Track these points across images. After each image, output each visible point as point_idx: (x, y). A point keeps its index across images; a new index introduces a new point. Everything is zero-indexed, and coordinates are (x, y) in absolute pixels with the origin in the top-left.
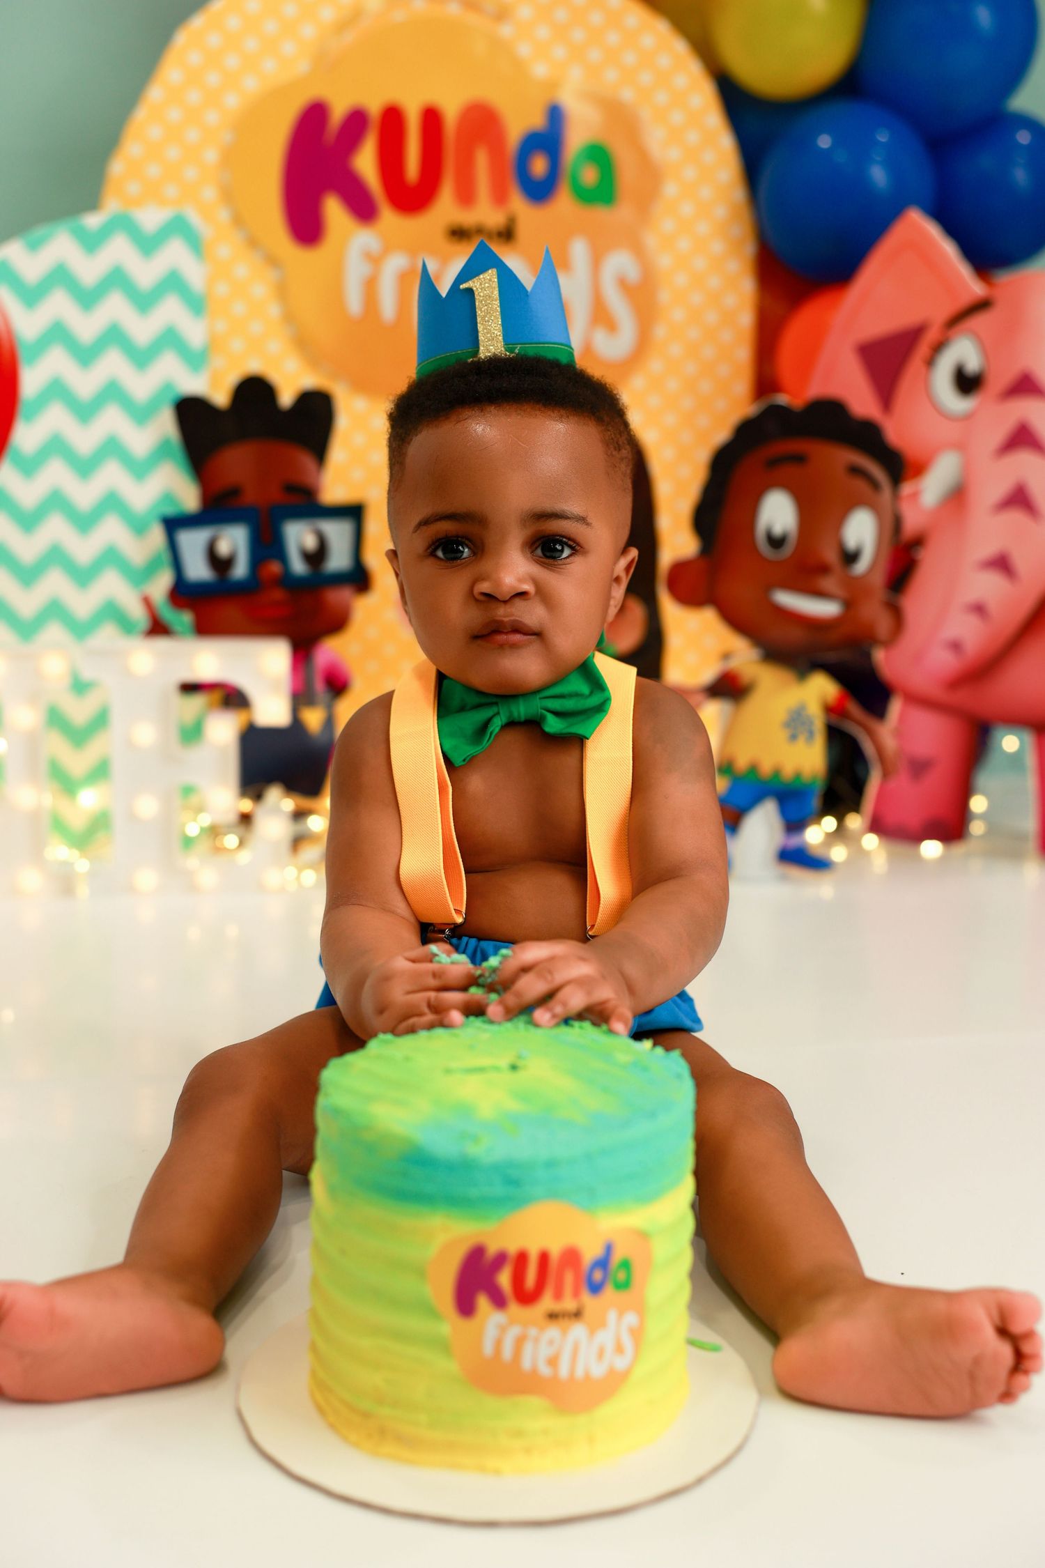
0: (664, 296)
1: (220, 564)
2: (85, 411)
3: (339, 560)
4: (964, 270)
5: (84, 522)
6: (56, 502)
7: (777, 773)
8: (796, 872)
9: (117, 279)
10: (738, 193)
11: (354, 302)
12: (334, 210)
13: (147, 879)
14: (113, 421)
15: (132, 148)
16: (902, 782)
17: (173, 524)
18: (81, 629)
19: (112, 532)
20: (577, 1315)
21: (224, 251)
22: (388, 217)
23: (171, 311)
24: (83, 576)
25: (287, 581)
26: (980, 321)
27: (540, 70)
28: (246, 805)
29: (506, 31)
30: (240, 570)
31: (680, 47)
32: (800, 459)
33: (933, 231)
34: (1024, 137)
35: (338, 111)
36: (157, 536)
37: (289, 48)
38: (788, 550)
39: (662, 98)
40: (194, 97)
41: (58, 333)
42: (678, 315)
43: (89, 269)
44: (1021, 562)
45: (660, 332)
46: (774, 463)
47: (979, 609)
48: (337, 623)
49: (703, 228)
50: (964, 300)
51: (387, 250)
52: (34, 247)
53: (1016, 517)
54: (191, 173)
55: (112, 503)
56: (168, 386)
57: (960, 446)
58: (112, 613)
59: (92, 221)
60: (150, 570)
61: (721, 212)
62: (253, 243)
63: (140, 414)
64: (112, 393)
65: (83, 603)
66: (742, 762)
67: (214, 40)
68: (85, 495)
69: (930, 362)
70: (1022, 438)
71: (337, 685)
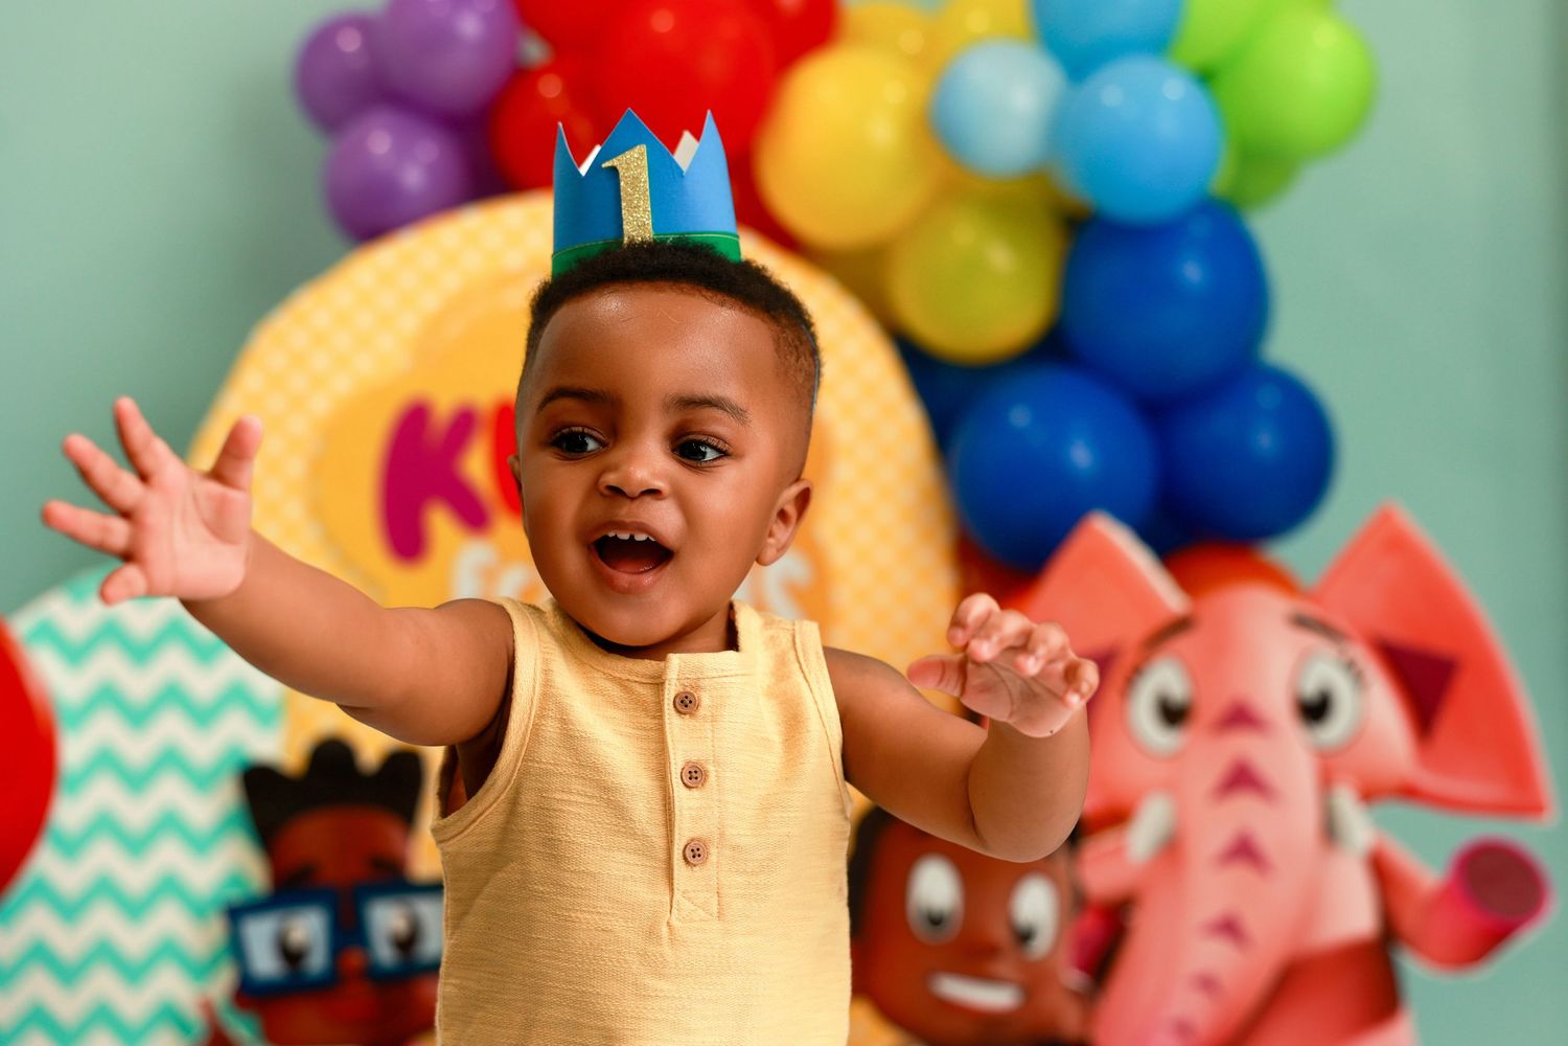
0: (842, 597)
1: (291, 956)
2: (137, 781)
3: (438, 943)
5: (135, 909)
6: (103, 888)
12: (440, 523)
14: (171, 792)
17: (235, 914)
18: (132, 1038)
19: (171, 921)
22: (506, 526)
24: (133, 972)
25: (371, 973)
30: (317, 961)
35: (443, 410)
36: (217, 927)
37: (385, 342)
38: (950, 933)
41: (108, 696)
47: (1207, 984)
49: (886, 515)
53: (1240, 873)
55: (168, 887)
56: (234, 749)
57: (1171, 787)
58: (169, 1015)
60: (209, 965)
61: (906, 495)
63: (200, 781)
64: (170, 759)
65: (135, 1005)
67: (300, 340)
68: (136, 877)
70: (1242, 779)
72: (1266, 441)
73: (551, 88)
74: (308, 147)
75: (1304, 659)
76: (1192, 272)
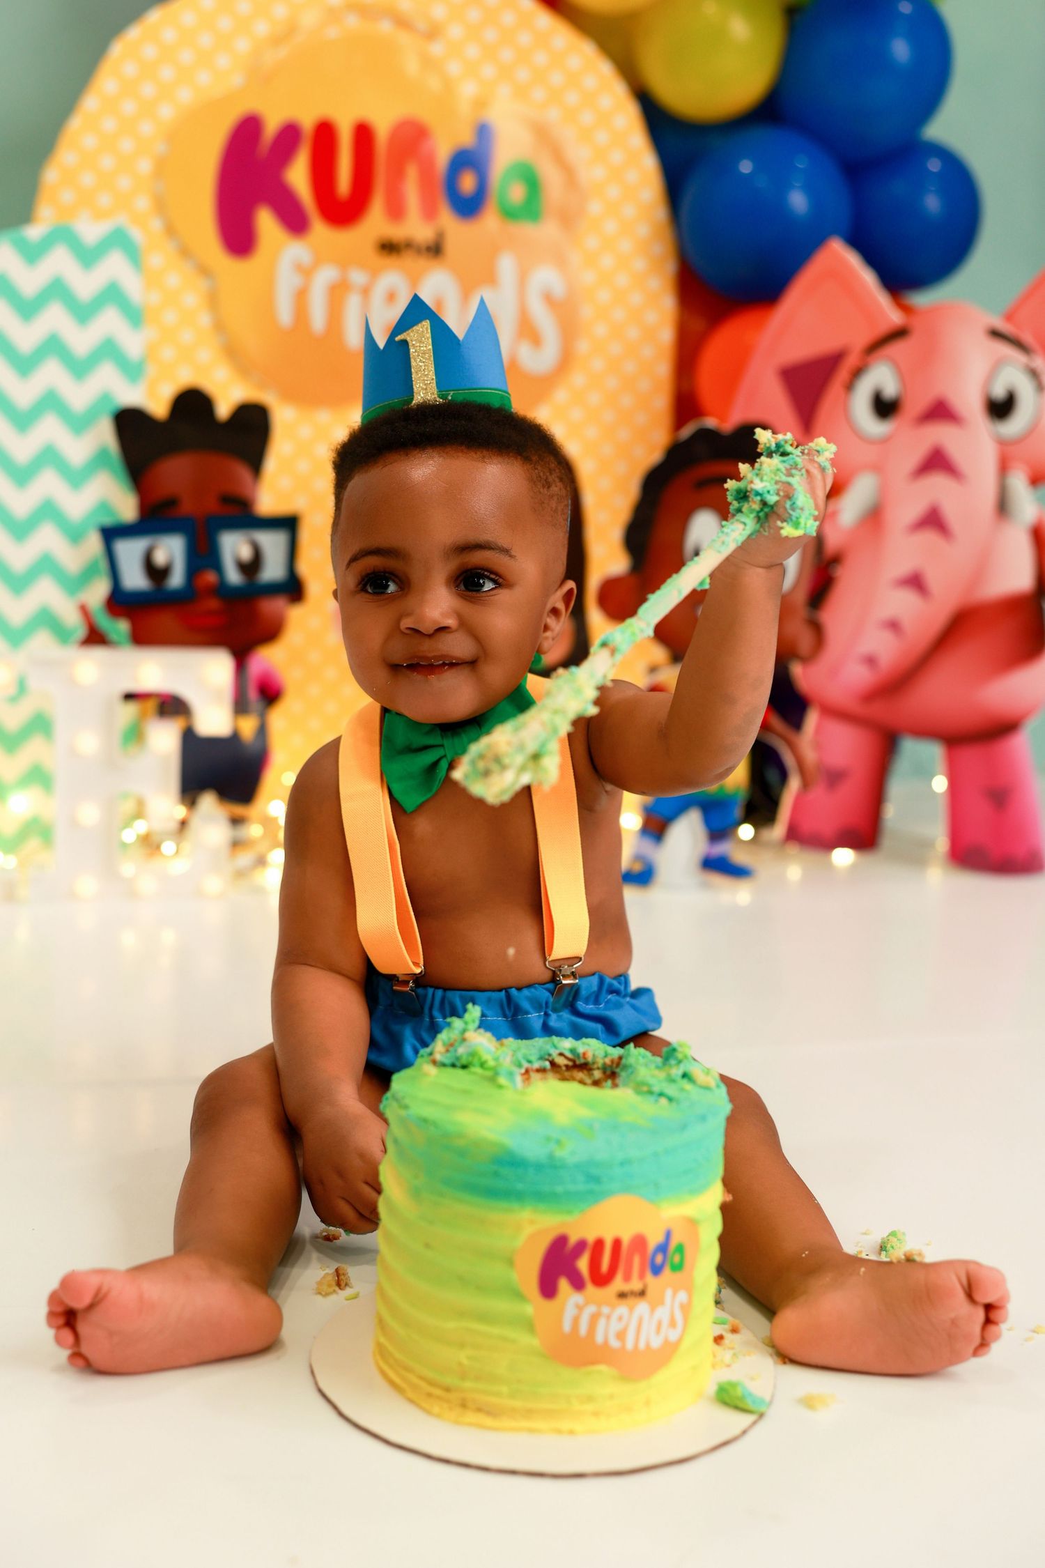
0: (587, 312)
1: (157, 573)
2: (22, 420)
3: (273, 571)
4: (882, 299)
5: (20, 530)
8: (718, 880)
9: (57, 290)
10: (660, 213)
11: (285, 314)
12: (266, 222)
13: (87, 885)
14: (50, 430)
15: (66, 157)
16: (819, 793)
17: (111, 534)
18: (16, 636)
19: (48, 539)
20: (642, 1293)
21: (156, 260)
22: (319, 229)
23: (110, 322)
24: (18, 583)
25: (221, 590)
26: (897, 349)
27: (468, 90)
28: (181, 811)
29: (437, 49)
30: (177, 579)
31: (605, 69)
33: (853, 260)
34: (934, 165)
35: (272, 126)
37: (223, 61)
39: (587, 118)
40: (129, 107)
42: (601, 330)
43: (30, 280)
44: (934, 580)
45: (583, 346)
46: (703, 484)
47: (894, 626)
48: (271, 632)
49: (626, 246)
50: (882, 329)
51: (318, 262)
53: (930, 537)
54: (124, 183)
55: (48, 511)
56: (106, 397)
57: (877, 468)
58: (46, 620)
59: (34, 232)
60: (87, 576)
61: (643, 230)
62: (185, 252)
63: (78, 424)
64: (51, 402)
65: (18, 610)
67: (150, 52)
68: (21, 503)
69: (850, 386)
70: (937, 462)
71: (270, 693)
72: (932, 203)
75: (996, 366)
76: (900, 50)
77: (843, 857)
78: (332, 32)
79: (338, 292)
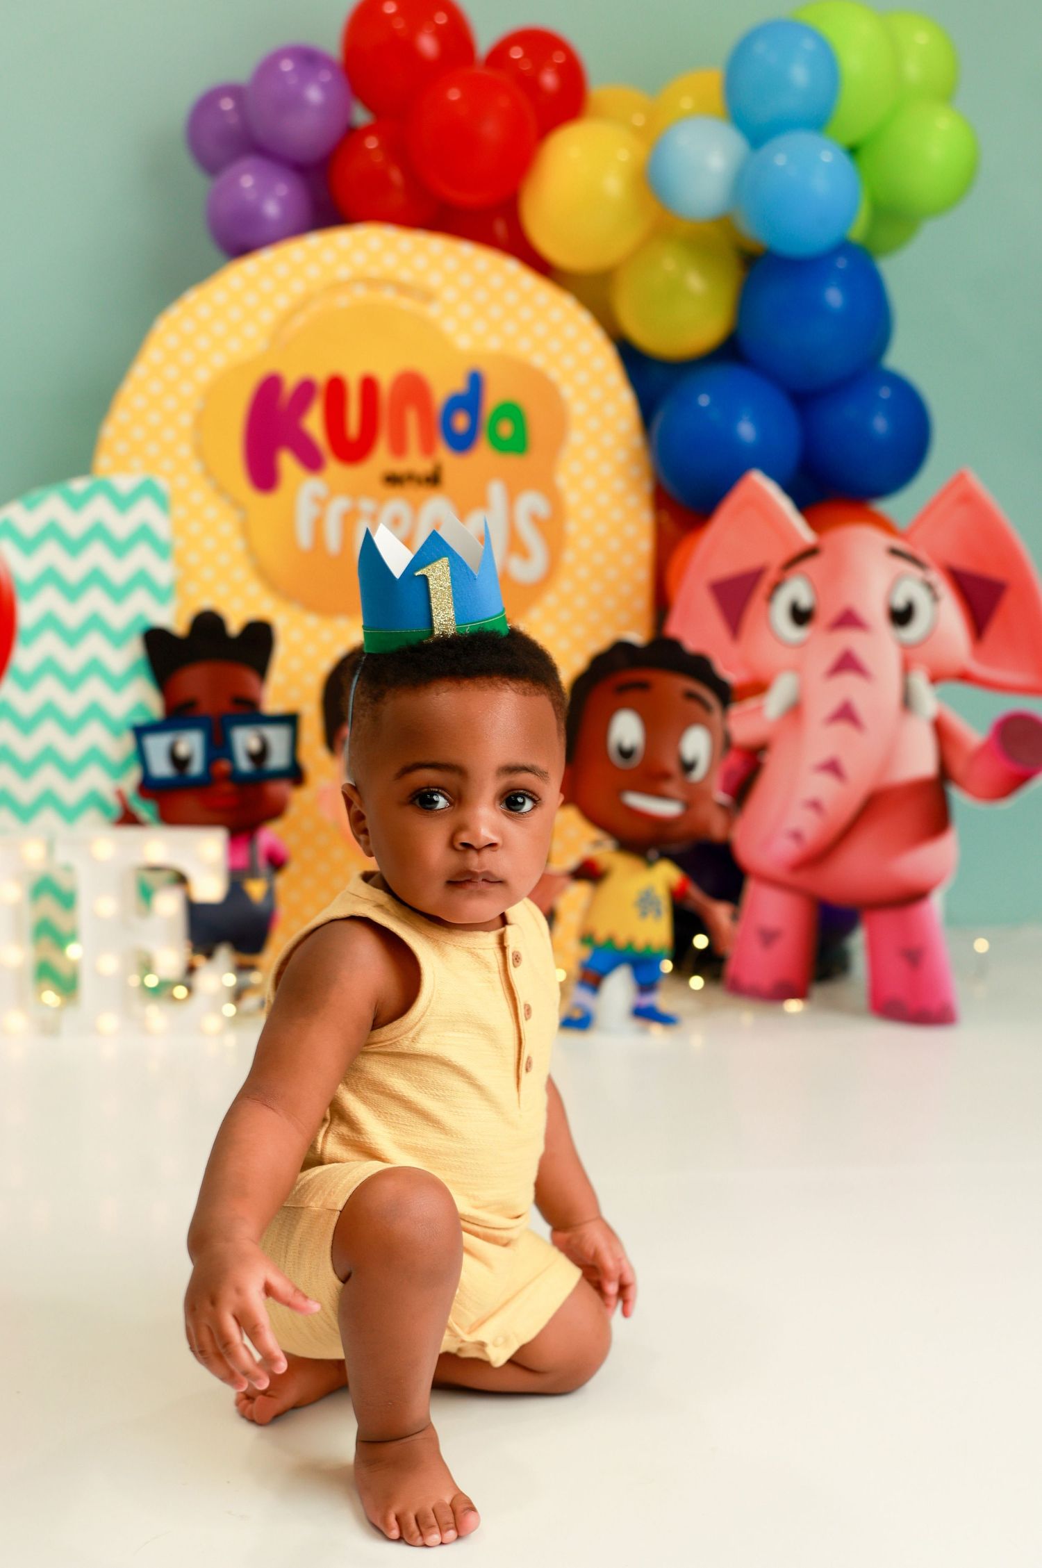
0: (572, 527)
1: (180, 763)
2: (72, 638)
3: (278, 759)
5: (72, 727)
6: (49, 711)
7: (630, 944)
9: (98, 532)
10: (636, 439)
11: (305, 538)
12: (287, 463)
13: (109, 1022)
14: (95, 645)
15: (120, 415)
17: (140, 732)
18: (70, 814)
19: (95, 735)
22: (333, 467)
23: (142, 557)
24: (71, 770)
25: (234, 776)
26: (809, 566)
27: (464, 342)
29: (433, 311)
30: (196, 767)
31: (585, 319)
32: (644, 686)
34: (885, 392)
35: (291, 381)
36: (128, 742)
37: (250, 330)
38: (636, 761)
39: (568, 362)
40: (171, 372)
41: (50, 576)
42: (585, 543)
43: (75, 524)
45: (569, 557)
46: (623, 689)
47: (815, 805)
48: (276, 811)
49: (606, 469)
50: (796, 548)
51: (333, 493)
52: (31, 507)
53: (843, 728)
54: (169, 434)
55: (94, 711)
56: (140, 617)
57: (797, 668)
58: (94, 800)
59: (79, 485)
60: (123, 767)
61: (621, 455)
62: (220, 490)
63: (117, 640)
64: (95, 623)
65: (71, 792)
66: (601, 934)
67: (188, 326)
68: (72, 704)
69: (770, 598)
70: (847, 663)
71: (276, 862)
72: (880, 424)
73: (372, 143)
74: (197, 184)
75: (896, 581)
76: (834, 297)
77: (793, 1006)
78: (343, 301)
79: (349, 518)
